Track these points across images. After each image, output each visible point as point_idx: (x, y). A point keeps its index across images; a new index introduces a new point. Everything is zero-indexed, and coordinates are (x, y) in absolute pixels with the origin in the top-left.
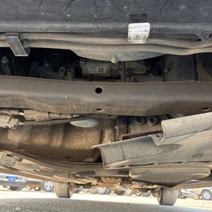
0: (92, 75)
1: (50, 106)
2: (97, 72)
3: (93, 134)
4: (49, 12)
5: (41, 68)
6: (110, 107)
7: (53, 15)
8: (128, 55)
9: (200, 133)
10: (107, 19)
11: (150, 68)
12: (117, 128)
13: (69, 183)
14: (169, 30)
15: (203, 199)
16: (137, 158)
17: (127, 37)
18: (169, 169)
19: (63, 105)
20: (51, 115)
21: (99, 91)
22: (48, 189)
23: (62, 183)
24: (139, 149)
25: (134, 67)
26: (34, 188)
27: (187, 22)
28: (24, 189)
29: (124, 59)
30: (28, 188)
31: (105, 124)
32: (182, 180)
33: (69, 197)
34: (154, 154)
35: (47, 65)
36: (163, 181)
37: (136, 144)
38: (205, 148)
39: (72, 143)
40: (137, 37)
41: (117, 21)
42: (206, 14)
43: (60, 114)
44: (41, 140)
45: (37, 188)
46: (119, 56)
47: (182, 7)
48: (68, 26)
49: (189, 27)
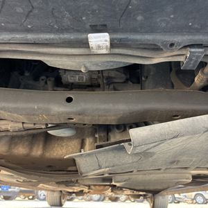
0: (72, 84)
1: (21, 117)
2: (77, 80)
3: (73, 142)
4: (8, 22)
5: (21, 77)
6: (81, 117)
7: (13, 26)
8: (97, 65)
9: (169, 141)
10: (68, 29)
11: (128, 76)
12: (97, 136)
13: (61, 191)
14: (130, 40)
15: (196, 203)
16: (113, 166)
17: (89, 47)
18: (151, 176)
19: (34, 115)
20: (25, 125)
21: (69, 100)
22: (42, 197)
23: (54, 191)
24: (115, 157)
25: (113, 76)
26: (28, 197)
27: (147, 32)
28: (17, 198)
29: (94, 68)
30: (22, 196)
31: (86, 132)
32: (165, 186)
33: (61, 205)
34: (130, 161)
35: (27, 74)
36: (147, 188)
37: (110, 153)
38: (180, 155)
39: (52, 152)
40: (99, 47)
41: (78, 31)
42: (164, 25)
43: (35, 124)
44: (21, 150)
45: (31, 197)
46: (88, 65)
47: (140, 18)
48: (30, 37)
49: (149, 37)
